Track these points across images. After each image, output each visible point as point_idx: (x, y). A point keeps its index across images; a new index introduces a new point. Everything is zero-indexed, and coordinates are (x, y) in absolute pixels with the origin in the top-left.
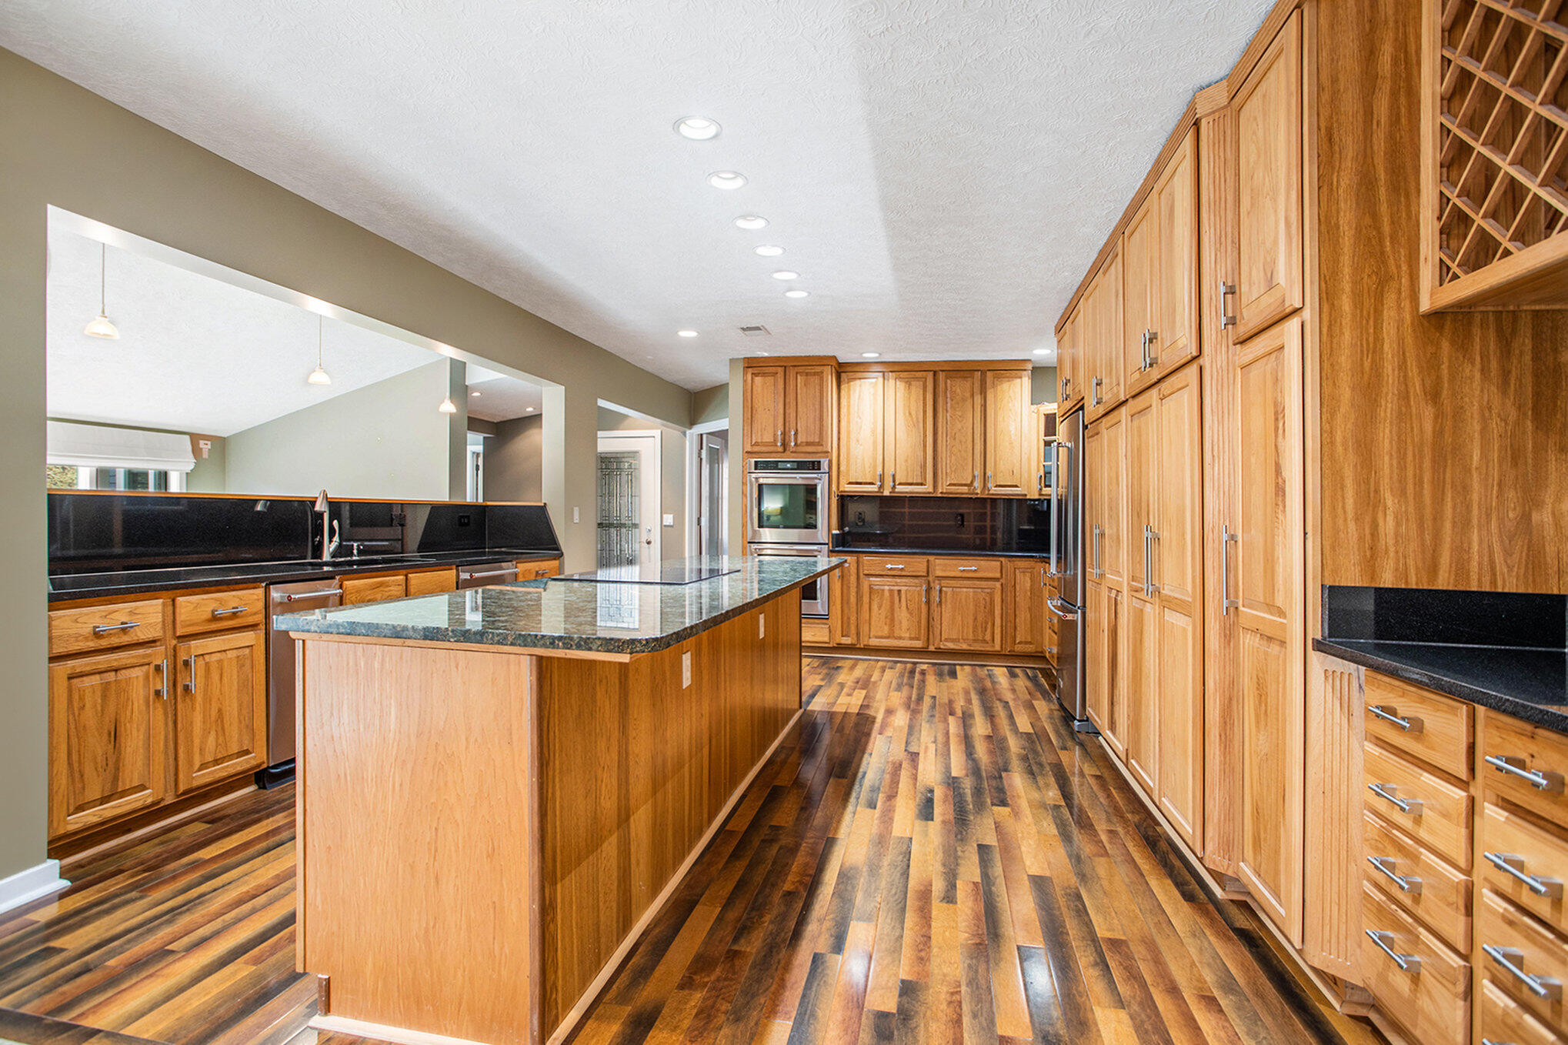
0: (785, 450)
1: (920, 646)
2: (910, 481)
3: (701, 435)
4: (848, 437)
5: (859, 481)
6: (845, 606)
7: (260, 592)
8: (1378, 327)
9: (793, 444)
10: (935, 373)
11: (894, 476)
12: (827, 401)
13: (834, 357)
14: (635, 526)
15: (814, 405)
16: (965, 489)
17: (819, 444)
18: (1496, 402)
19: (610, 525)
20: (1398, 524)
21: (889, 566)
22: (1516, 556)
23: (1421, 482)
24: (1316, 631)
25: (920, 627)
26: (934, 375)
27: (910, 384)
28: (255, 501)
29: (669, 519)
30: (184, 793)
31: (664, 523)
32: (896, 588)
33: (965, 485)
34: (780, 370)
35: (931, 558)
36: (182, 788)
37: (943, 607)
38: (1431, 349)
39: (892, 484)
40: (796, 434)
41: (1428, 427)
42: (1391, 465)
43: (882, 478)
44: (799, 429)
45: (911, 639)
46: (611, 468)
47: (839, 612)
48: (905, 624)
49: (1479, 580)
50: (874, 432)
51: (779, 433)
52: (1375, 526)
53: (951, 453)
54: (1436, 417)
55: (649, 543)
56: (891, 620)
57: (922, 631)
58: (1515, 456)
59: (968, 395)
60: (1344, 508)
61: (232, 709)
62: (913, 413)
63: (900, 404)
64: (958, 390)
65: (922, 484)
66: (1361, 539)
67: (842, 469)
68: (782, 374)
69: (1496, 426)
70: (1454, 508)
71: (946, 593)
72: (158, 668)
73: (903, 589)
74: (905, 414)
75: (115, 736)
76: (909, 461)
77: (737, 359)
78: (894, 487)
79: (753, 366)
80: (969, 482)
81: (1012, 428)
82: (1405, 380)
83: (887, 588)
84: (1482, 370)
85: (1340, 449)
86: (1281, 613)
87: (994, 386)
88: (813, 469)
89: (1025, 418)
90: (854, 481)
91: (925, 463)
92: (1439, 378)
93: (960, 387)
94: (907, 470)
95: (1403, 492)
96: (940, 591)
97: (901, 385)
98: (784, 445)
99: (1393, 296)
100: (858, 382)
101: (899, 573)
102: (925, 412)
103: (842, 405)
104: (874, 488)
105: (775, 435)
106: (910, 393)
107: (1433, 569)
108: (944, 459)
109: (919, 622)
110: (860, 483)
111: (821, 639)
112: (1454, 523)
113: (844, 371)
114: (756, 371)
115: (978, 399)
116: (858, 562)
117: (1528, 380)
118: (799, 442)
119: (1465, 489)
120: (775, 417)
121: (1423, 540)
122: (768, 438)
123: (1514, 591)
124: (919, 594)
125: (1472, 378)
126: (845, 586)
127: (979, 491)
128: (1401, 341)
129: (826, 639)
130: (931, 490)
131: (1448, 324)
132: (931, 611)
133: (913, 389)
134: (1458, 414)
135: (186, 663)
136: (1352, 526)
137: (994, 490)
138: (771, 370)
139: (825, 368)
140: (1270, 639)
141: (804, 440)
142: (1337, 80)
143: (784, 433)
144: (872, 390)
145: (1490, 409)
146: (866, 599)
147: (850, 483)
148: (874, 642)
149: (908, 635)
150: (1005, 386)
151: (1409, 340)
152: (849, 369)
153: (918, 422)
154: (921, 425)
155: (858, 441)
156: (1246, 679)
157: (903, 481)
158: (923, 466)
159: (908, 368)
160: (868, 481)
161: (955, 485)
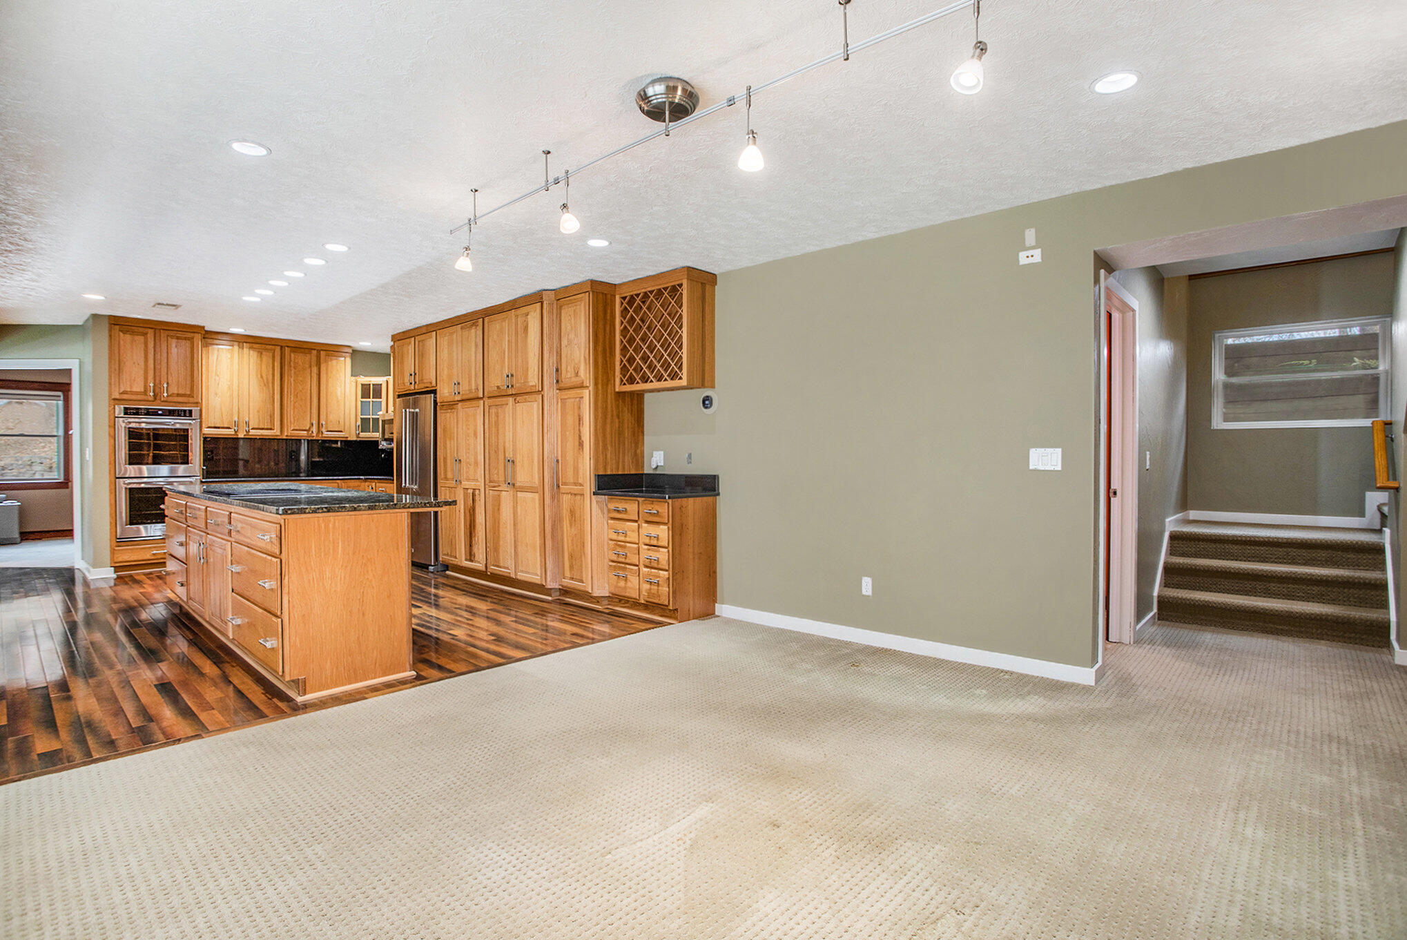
0: (155, 399)
2: (261, 427)
5: (218, 425)
8: (607, 395)
9: (165, 395)
11: (247, 423)
12: (198, 362)
13: (203, 327)
15: (185, 361)
16: (304, 433)
17: (191, 396)
20: (611, 454)
22: (634, 463)
23: (616, 442)
24: (593, 490)
26: (281, 349)
27: (261, 354)
33: (305, 430)
34: (151, 331)
38: (618, 401)
39: (246, 429)
40: (168, 386)
42: (609, 437)
43: (237, 424)
44: (171, 383)
50: (230, 389)
51: (150, 385)
53: (294, 407)
58: (633, 433)
59: (307, 366)
62: (264, 376)
63: (253, 368)
64: (300, 362)
65: (271, 429)
66: (604, 459)
67: (206, 416)
68: (153, 334)
69: (630, 425)
70: (622, 450)
76: (261, 412)
77: (101, 316)
78: (248, 431)
80: (307, 428)
81: (339, 392)
86: (581, 485)
87: (326, 361)
88: (185, 416)
89: (347, 385)
90: (213, 425)
91: (274, 414)
93: (300, 359)
94: (259, 417)
95: (612, 445)
97: (254, 354)
98: (156, 395)
99: (610, 387)
102: (273, 375)
104: (230, 432)
105: (146, 386)
106: (261, 361)
107: (618, 467)
108: (288, 411)
110: (219, 428)
112: (622, 456)
113: (210, 338)
114: (123, 328)
115: (315, 370)
118: (171, 392)
119: (624, 443)
120: (146, 371)
121: (616, 459)
122: (139, 387)
125: (625, 412)
127: (315, 434)
130: (279, 433)
133: (264, 358)
136: (601, 456)
137: (326, 434)
139: (196, 335)
140: (575, 495)
141: (176, 392)
143: (155, 385)
147: (209, 427)
150: (334, 362)
151: (613, 402)
152: (214, 336)
153: (268, 383)
154: (271, 385)
155: (216, 394)
156: (564, 511)
157: (256, 426)
158: (272, 416)
159: (262, 341)
160: (226, 426)
161: (297, 430)
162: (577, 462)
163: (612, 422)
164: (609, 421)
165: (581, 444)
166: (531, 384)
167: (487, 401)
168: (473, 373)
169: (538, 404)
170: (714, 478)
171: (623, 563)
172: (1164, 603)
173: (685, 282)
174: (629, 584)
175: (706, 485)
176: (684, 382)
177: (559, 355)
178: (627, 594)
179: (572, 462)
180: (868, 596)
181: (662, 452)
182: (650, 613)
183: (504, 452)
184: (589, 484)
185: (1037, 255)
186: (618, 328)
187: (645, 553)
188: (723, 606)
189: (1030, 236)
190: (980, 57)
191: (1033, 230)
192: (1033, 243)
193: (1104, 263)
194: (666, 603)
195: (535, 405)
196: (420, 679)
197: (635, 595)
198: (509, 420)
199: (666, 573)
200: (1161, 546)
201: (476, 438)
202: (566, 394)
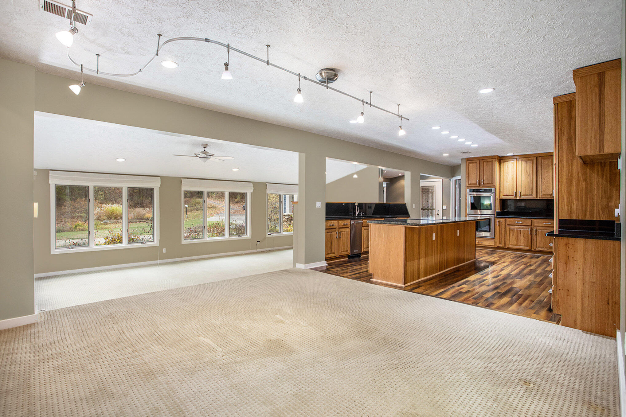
0: (480, 186)
1: (528, 248)
2: (527, 194)
3: (456, 180)
4: (503, 180)
5: (507, 194)
6: (500, 234)
7: (350, 221)
8: (572, 166)
9: (482, 184)
10: (537, 157)
11: (520, 193)
12: (494, 170)
13: (498, 155)
14: (434, 209)
15: (490, 171)
16: (549, 196)
17: (492, 183)
18: (600, 181)
19: (425, 209)
20: (577, 206)
21: (516, 222)
22: (605, 213)
23: (582, 198)
25: (528, 242)
28: (343, 203)
29: (445, 207)
30: (339, 256)
31: (443, 208)
32: (519, 229)
34: (478, 161)
35: (533, 220)
36: (339, 255)
37: (537, 236)
38: (584, 171)
39: (520, 195)
40: (483, 180)
41: (584, 186)
42: (575, 195)
43: (516, 194)
44: (485, 179)
45: (524, 246)
46: (427, 192)
47: (498, 236)
48: (522, 241)
49: (596, 218)
50: (513, 178)
51: (478, 181)
52: (571, 207)
54: (586, 184)
55: (438, 215)
56: (517, 239)
57: (529, 244)
58: (605, 192)
59: (550, 164)
60: (564, 203)
61: (346, 242)
62: (528, 171)
63: (523, 168)
64: (546, 163)
65: (531, 195)
66: (568, 210)
67: (501, 191)
69: (600, 185)
70: (590, 203)
71: (539, 231)
72: (336, 233)
73: (522, 230)
74: (525, 172)
75: (331, 243)
76: (526, 188)
77: (464, 159)
78: (521, 196)
79: (468, 160)
80: (551, 194)
82: (578, 177)
83: (516, 229)
84: (597, 174)
85: (563, 191)
91: (533, 188)
92: (587, 176)
94: (526, 190)
95: (578, 200)
96: (536, 230)
97: (523, 163)
98: (480, 184)
99: (576, 160)
100: (507, 162)
101: (520, 224)
102: (532, 171)
103: (501, 170)
104: (513, 197)
105: (476, 181)
106: (527, 165)
107: (585, 215)
108: (540, 186)
109: (528, 241)
110: (508, 195)
111: (491, 245)
112: (590, 206)
113: (501, 159)
114: (470, 162)
116: (505, 221)
117: (608, 176)
118: (485, 183)
119: (593, 199)
120: (476, 176)
121: (583, 209)
122: (474, 182)
123: (605, 220)
124: (528, 232)
125: (594, 176)
126: (500, 229)
128: (578, 169)
129: (494, 245)
130: (535, 197)
131: (589, 166)
132: (533, 237)
133: (528, 163)
134: (591, 183)
135: (340, 233)
136: (566, 207)
138: (475, 161)
139: (494, 159)
142: (562, 119)
143: (479, 181)
144: (512, 165)
145: (599, 182)
146: (508, 232)
147: (504, 195)
148: (511, 246)
149: (523, 245)
151: (579, 169)
152: (504, 158)
154: (531, 175)
155: (507, 181)
157: (524, 194)
158: (532, 189)
159: (526, 156)
160: (511, 194)
161: (545, 195)
163: (578, 185)
164: (574, 182)
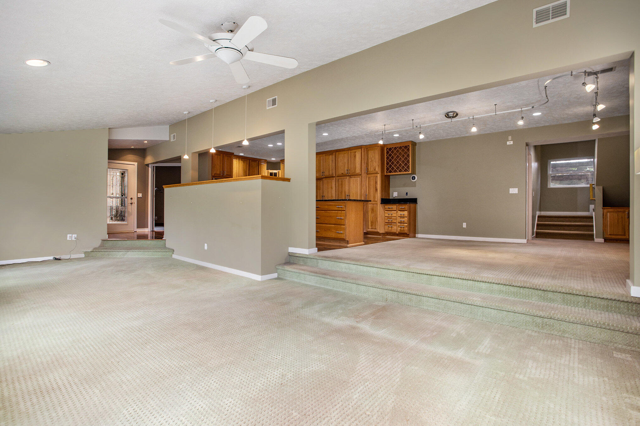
0: (222, 176)
12: (232, 164)
13: (234, 153)
15: (229, 165)
17: (230, 175)
24: (380, 203)
26: (249, 160)
29: (140, 195)
31: (138, 197)
44: (226, 171)
51: (221, 171)
68: (222, 155)
86: (376, 201)
89: (266, 173)
93: (254, 164)
97: (242, 162)
106: (244, 164)
120: (220, 167)
122: (218, 172)
138: (219, 154)
140: (374, 204)
141: (227, 174)
150: (261, 164)
153: (246, 171)
156: (369, 209)
159: (244, 158)
162: (375, 195)
163: (384, 184)
165: (376, 190)
166: (357, 172)
167: (337, 178)
168: (331, 169)
169: (360, 179)
170: (416, 199)
171: (390, 223)
172: (537, 233)
173: (410, 146)
174: (393, 229)
175: (414, 201)
176: (410, 172)
177: (367, 164)
178: (392, 231)
179: (373, 195)
180: (465, 228)
181: (397, 193)
182: (399, 236)
183: (345, 193)
184: (379, 201)
185: (512, 143)
186: (385, 157)
187: (399, 219)
188: (419, 235)
189: (510, 138)
190: (522, 119)
191: (511, 137)
192: (511, 140)
193: (527, 145)
194: (407, 232)
195: (359, 178)
196: (365, 244)
197: (395, 231)
198: (347, 183)
199: (407, 224)
200: (536, 218)
201: (332, 189)
202: (370, 176)
